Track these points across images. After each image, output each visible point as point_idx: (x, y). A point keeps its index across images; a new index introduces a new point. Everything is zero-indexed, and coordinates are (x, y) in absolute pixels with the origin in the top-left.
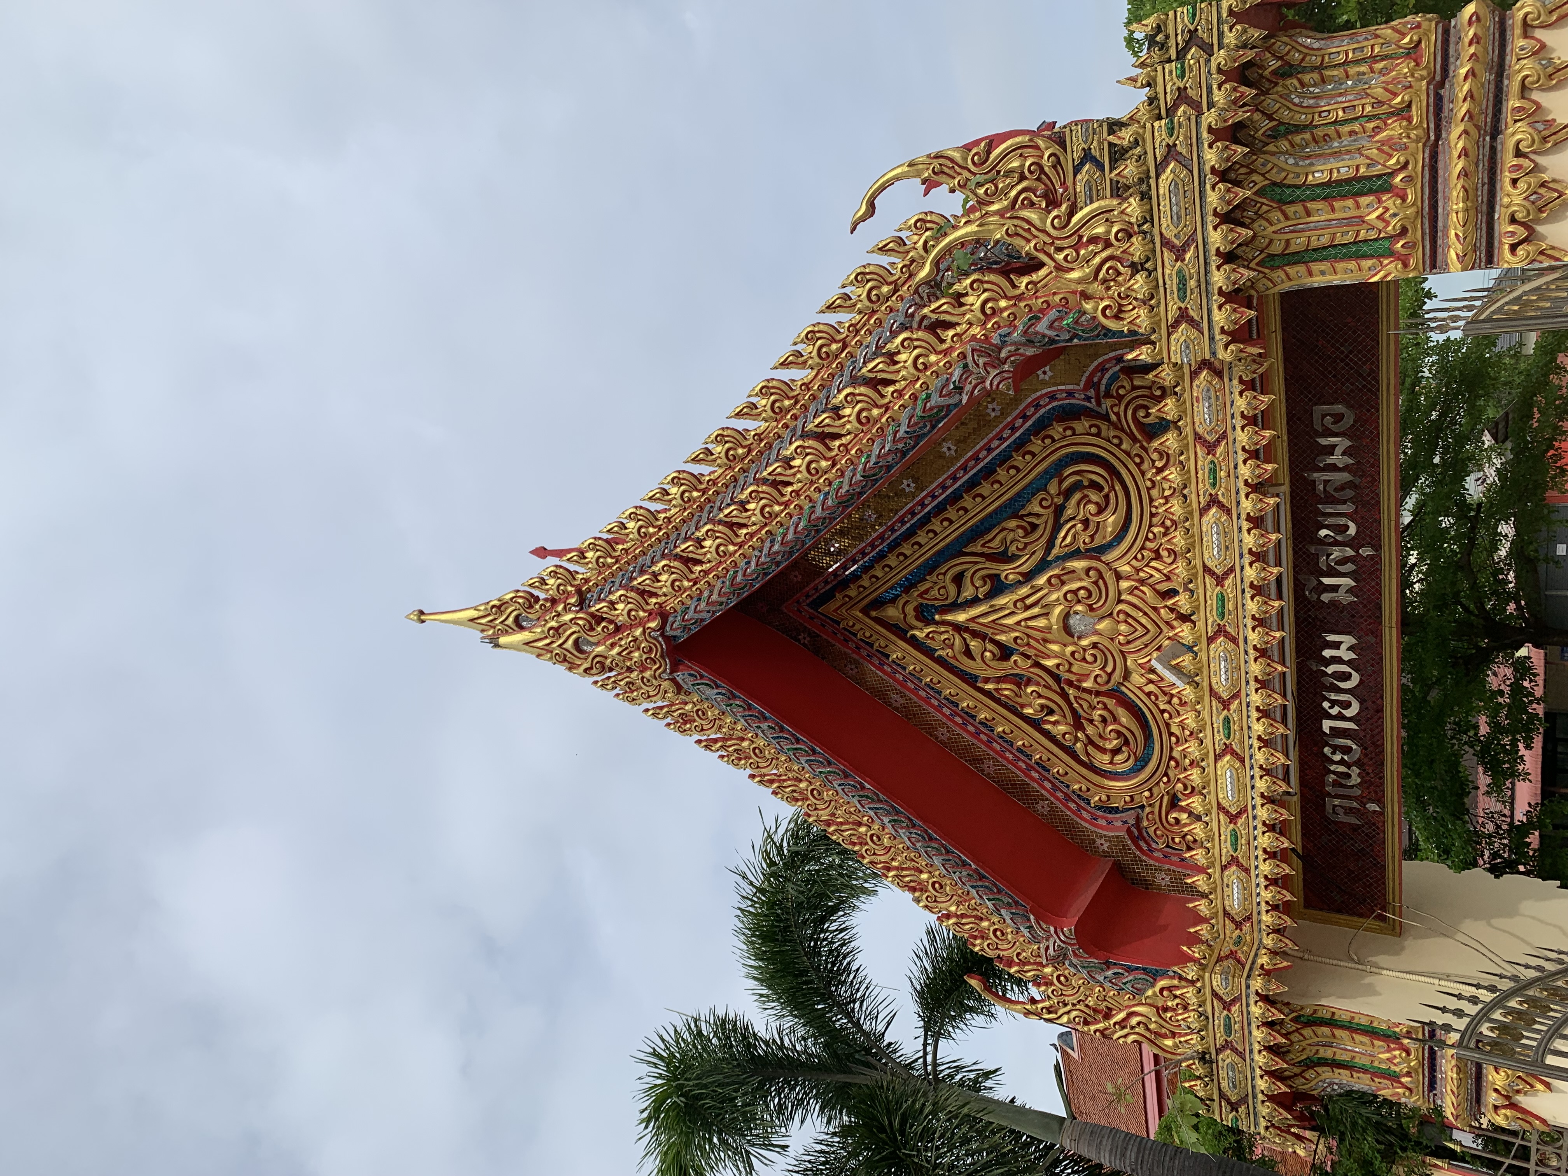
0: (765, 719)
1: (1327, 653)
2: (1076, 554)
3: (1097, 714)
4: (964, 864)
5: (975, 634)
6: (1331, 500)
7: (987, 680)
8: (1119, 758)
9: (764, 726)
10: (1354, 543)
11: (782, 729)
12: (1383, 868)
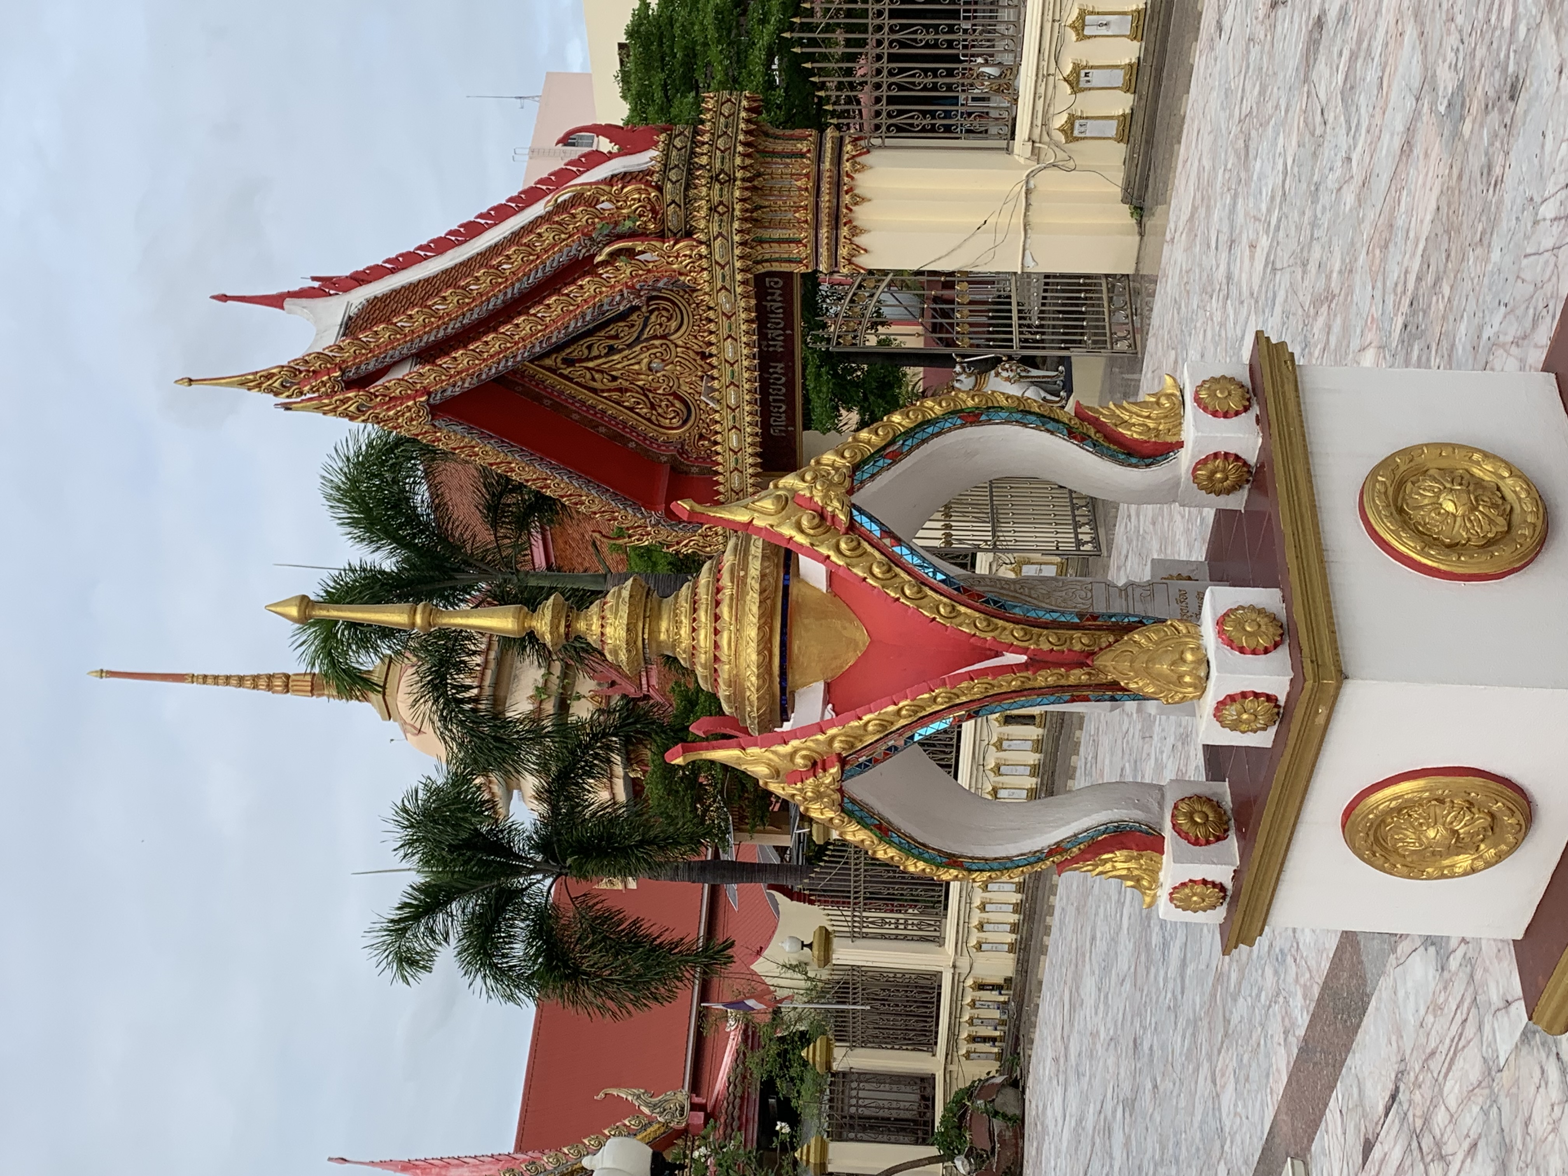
0: (492, 437)
1: (771, 370)
2: (655, 337)
3: (663, 404)
4: (608, 490)
5: (598, 371)
6: (772, 312)
7: (603, 391)
8: (674, 421)
9: (492, 441)
10: (783, 329)
11: (503, 442)
12: (795, 452)
